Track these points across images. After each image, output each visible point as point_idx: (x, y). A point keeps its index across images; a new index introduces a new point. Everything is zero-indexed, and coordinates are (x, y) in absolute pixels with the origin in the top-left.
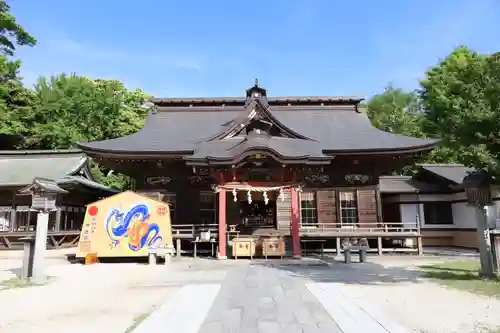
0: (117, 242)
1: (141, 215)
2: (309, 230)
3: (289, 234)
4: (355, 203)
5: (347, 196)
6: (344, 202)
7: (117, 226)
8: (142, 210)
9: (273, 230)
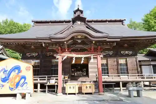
0: (3, 86)
1: (17, 71)
2: (105, 78)
3: (95, 80)
4: (127, 65)
5: (122, 61)
6: (121, 64)
7: (3, 77)
8: (18, 68)
9: (87, 78)
